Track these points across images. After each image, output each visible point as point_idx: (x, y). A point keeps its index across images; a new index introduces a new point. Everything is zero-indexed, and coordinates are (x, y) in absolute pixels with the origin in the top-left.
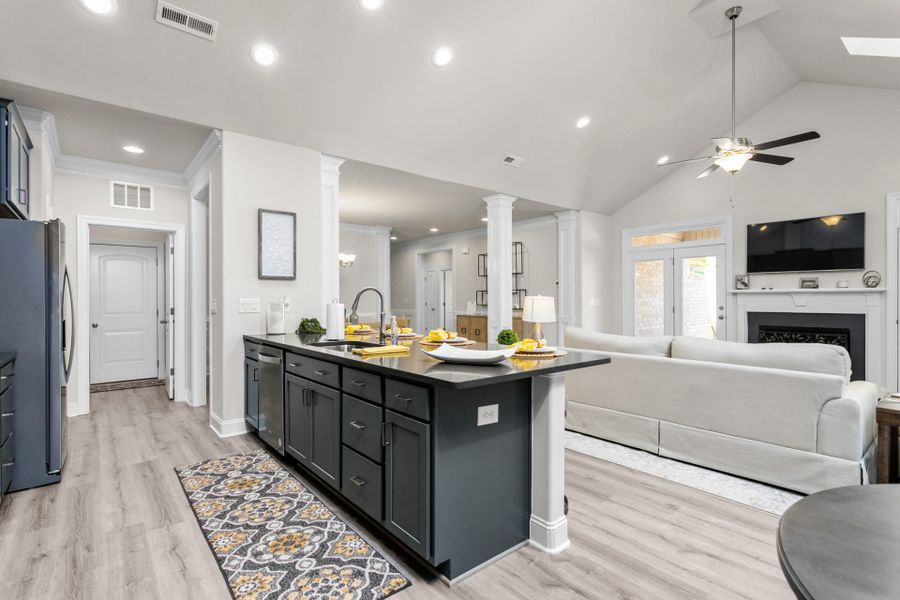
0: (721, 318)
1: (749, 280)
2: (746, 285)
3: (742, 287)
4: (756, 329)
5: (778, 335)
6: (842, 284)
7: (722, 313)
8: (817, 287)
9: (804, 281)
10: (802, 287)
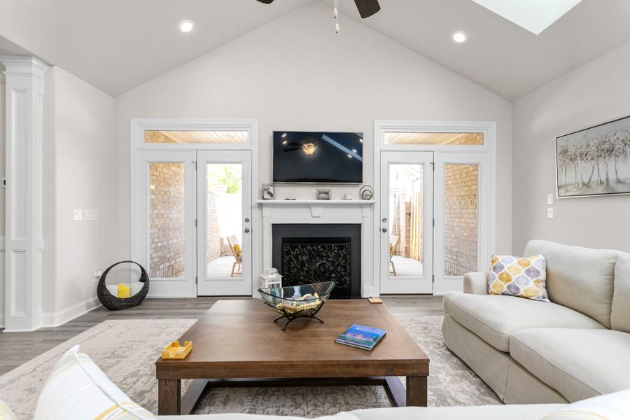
0: (247, 231)
1: (274, 191)
2: (272, 195)
3: (268, 196)
4: (280, 242)
5: (302, 247)
6: (349, 197)
7: (248, 226)
8: (328, 199)
9: (320, 193)
10: (318, 199)
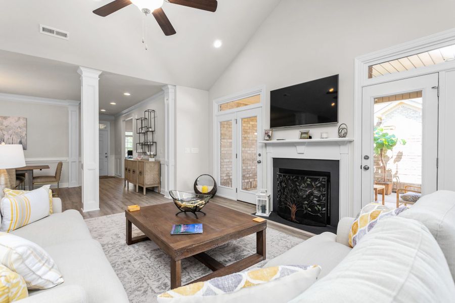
0: (259, 162)
6: (324, 135)
7: (260, 158)
9: (302, 133)
10: (301, 138)
